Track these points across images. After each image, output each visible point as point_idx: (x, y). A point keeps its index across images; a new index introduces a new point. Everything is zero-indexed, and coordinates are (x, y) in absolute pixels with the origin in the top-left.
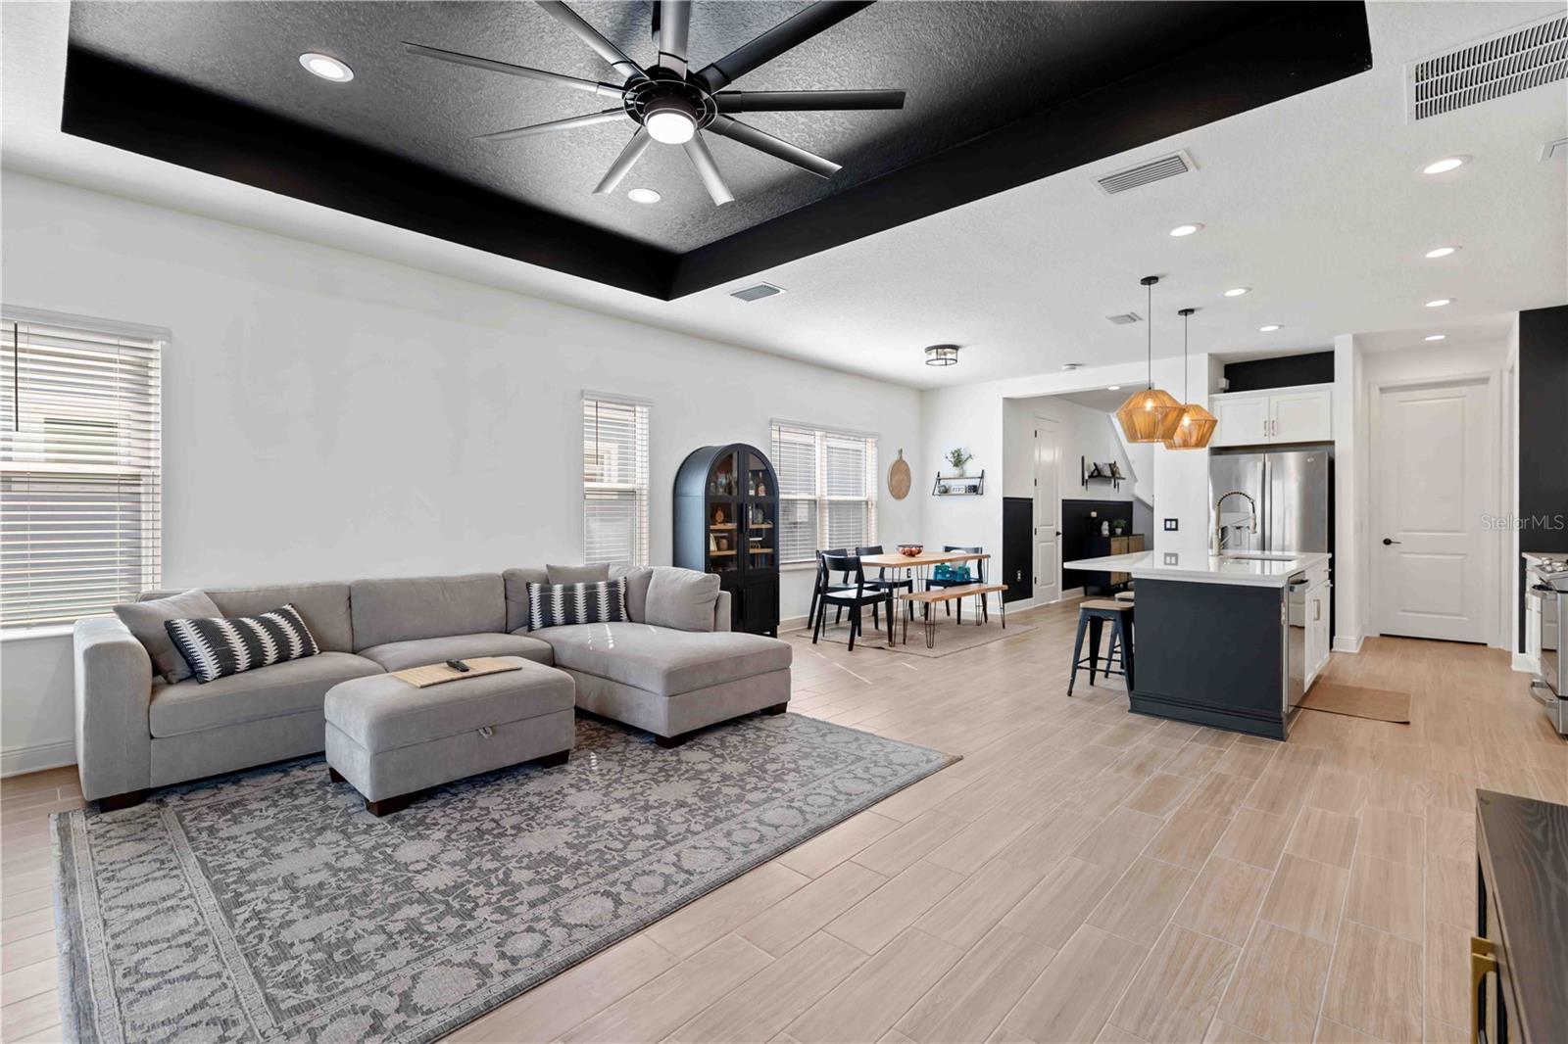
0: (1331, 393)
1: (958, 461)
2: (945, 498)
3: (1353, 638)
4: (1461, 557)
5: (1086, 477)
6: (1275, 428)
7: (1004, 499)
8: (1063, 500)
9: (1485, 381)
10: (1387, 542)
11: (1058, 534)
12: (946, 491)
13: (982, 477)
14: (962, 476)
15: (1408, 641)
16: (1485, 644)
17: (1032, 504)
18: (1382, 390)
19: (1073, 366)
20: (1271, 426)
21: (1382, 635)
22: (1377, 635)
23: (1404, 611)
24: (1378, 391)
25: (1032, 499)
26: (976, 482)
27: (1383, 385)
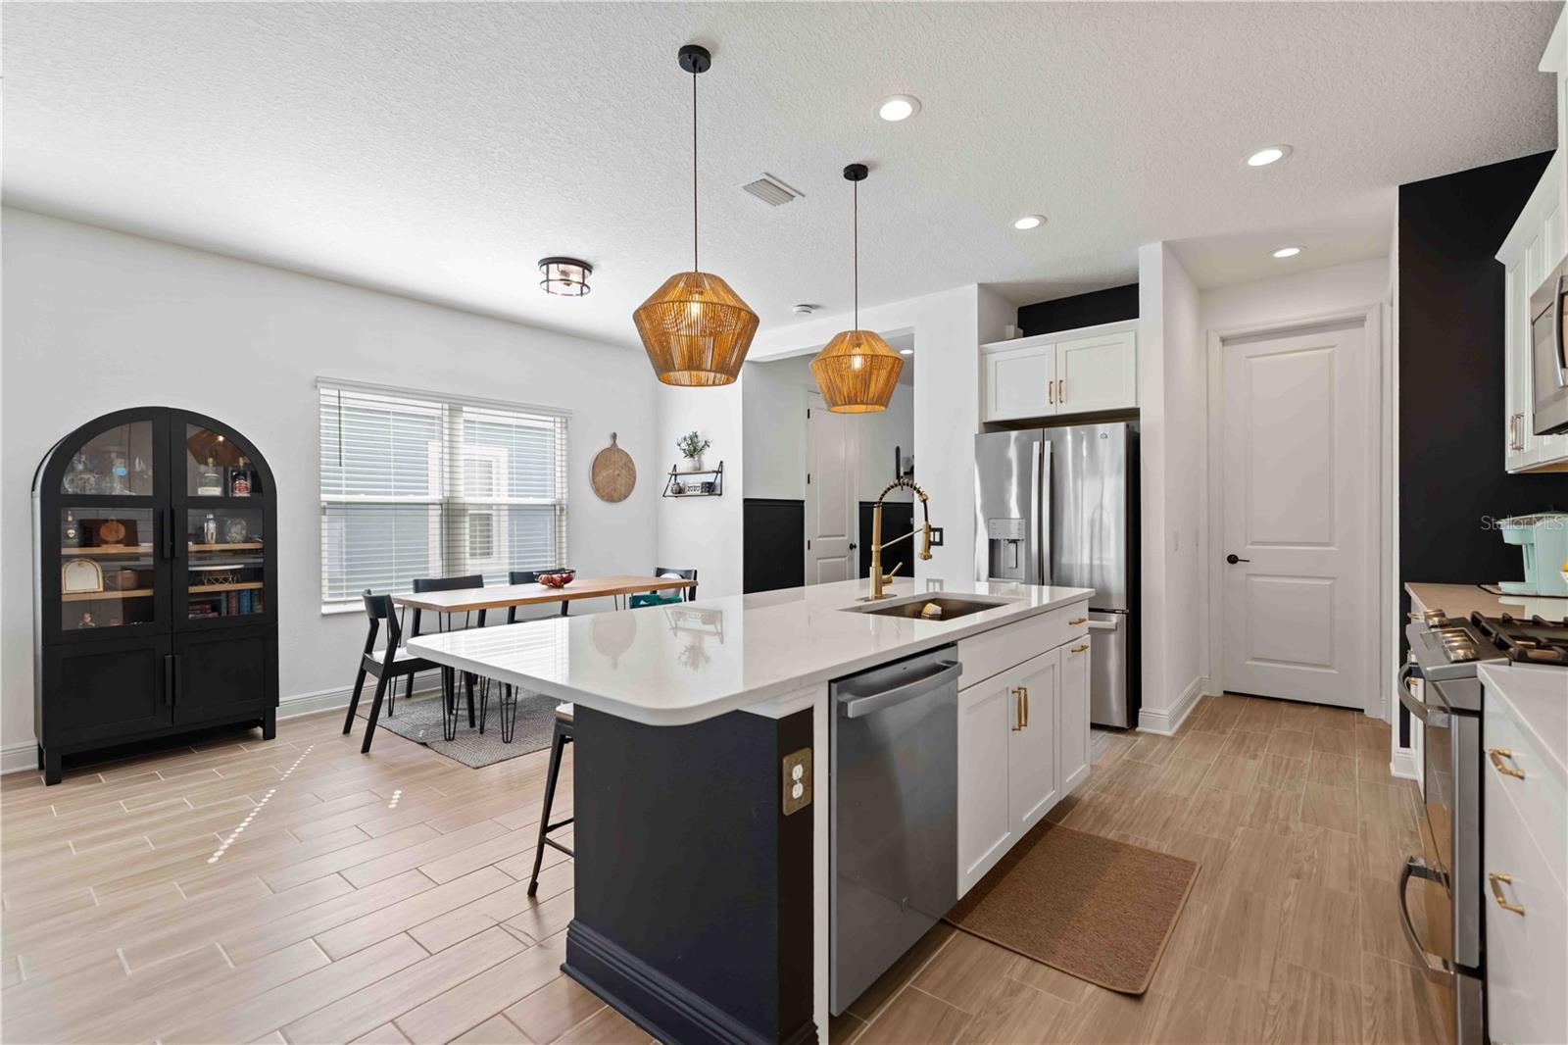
0: (1136, 335)
1: (694, 449)
2: (682, 501)
3: (1165, 712)
4: (1328, 582)
5: (902, 474)
6: (1063, 393)
7: (746, 501)
8: (861, 503)
9: (1358, 321)
10: (1233, 559)
11: (852, 547)
12: (680, 491)
13: (719, 472)
14: (698, 471)
15: (1258, 704)
16: (1362, 710)
17: (802, 508)
18: (1224, 341)
19: (808, 308)
20: (1057, 389)
21: (1225, 692)
22: (1220, 694)
23: (1255, 659)
24: (1219, 344)
25: (803, 501)
26: (710, 478)
27: (1226, 333)
